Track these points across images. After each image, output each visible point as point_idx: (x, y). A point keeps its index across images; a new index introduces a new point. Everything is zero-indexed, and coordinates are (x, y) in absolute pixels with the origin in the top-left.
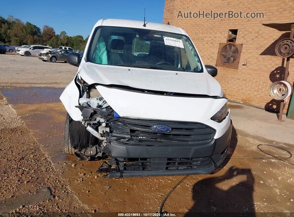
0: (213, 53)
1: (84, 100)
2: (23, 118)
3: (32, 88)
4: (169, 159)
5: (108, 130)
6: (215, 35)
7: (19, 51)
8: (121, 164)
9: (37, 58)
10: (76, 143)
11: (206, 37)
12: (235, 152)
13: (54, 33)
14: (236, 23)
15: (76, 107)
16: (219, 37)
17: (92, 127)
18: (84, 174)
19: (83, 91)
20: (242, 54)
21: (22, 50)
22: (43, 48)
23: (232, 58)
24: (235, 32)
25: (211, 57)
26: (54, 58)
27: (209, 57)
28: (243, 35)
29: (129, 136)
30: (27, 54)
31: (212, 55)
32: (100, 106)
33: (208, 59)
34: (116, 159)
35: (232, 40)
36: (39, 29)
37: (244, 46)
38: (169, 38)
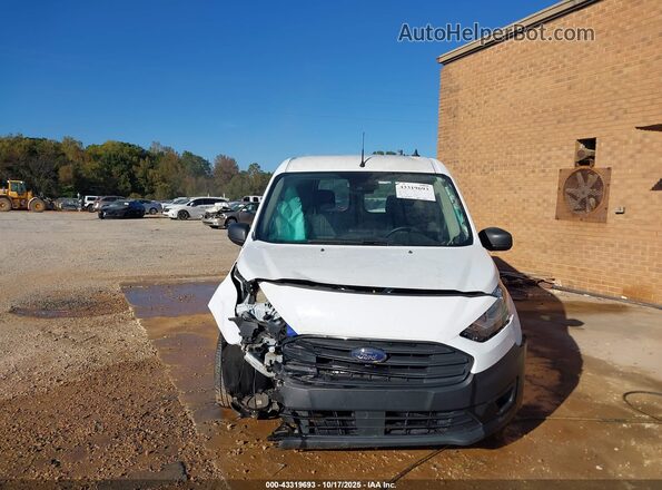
0: (548, 192)
1: (244, 308)
2: (157, 344)
3: (180, 285)
4: (389, 414)
5: (280, 359)
6: (548, 154)
7: (167, 210)
8: (304, 422)
9: (201, 223)
10: (233, 385)
11: (529, 159)
12: (562, 406)
13: (237, 168)
14: (591, 126)
15: (230, 320)
16: (558, 157)
17: (255, 356)
18: (245, 443)
19: (246, 293)
20: (612, 190)
21: (173, 209)
22: (212, 202)
23: (592, 200)
24: (591, 143)
25: (544, 201)
26: (232, 221)
27: (540, 201)
28: (609, 149)
29: (315, 370)
30: (183, 215)
31: (546, 196)
32: (268, 317)
33: (539, 205)
34: (294, 414)
35: (586, 161)
36: (207, 164)
37: (614, 172)
38: (406, 184)
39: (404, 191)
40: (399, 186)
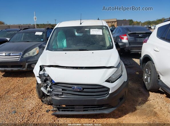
1: (41, 73)
38: (94, 30)
39: (93, 32)
40: (91, 30)
